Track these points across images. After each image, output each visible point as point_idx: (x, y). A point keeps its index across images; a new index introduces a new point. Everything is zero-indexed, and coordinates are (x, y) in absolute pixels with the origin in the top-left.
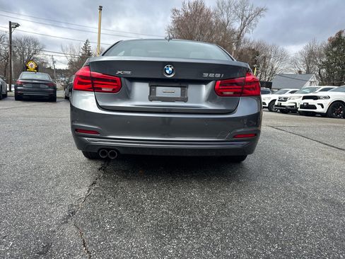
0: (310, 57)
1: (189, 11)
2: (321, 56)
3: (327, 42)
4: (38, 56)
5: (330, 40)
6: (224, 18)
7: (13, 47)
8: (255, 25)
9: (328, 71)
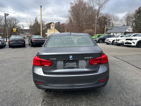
0: (128, 18)
1: (77, 3)
2: (132, 18)
3: (135, 12)
4: (17, 25)
5: (136, 11)
6: (92, 5)
7: (6, 22)
8: (105, 7)
9: (136, 24)
